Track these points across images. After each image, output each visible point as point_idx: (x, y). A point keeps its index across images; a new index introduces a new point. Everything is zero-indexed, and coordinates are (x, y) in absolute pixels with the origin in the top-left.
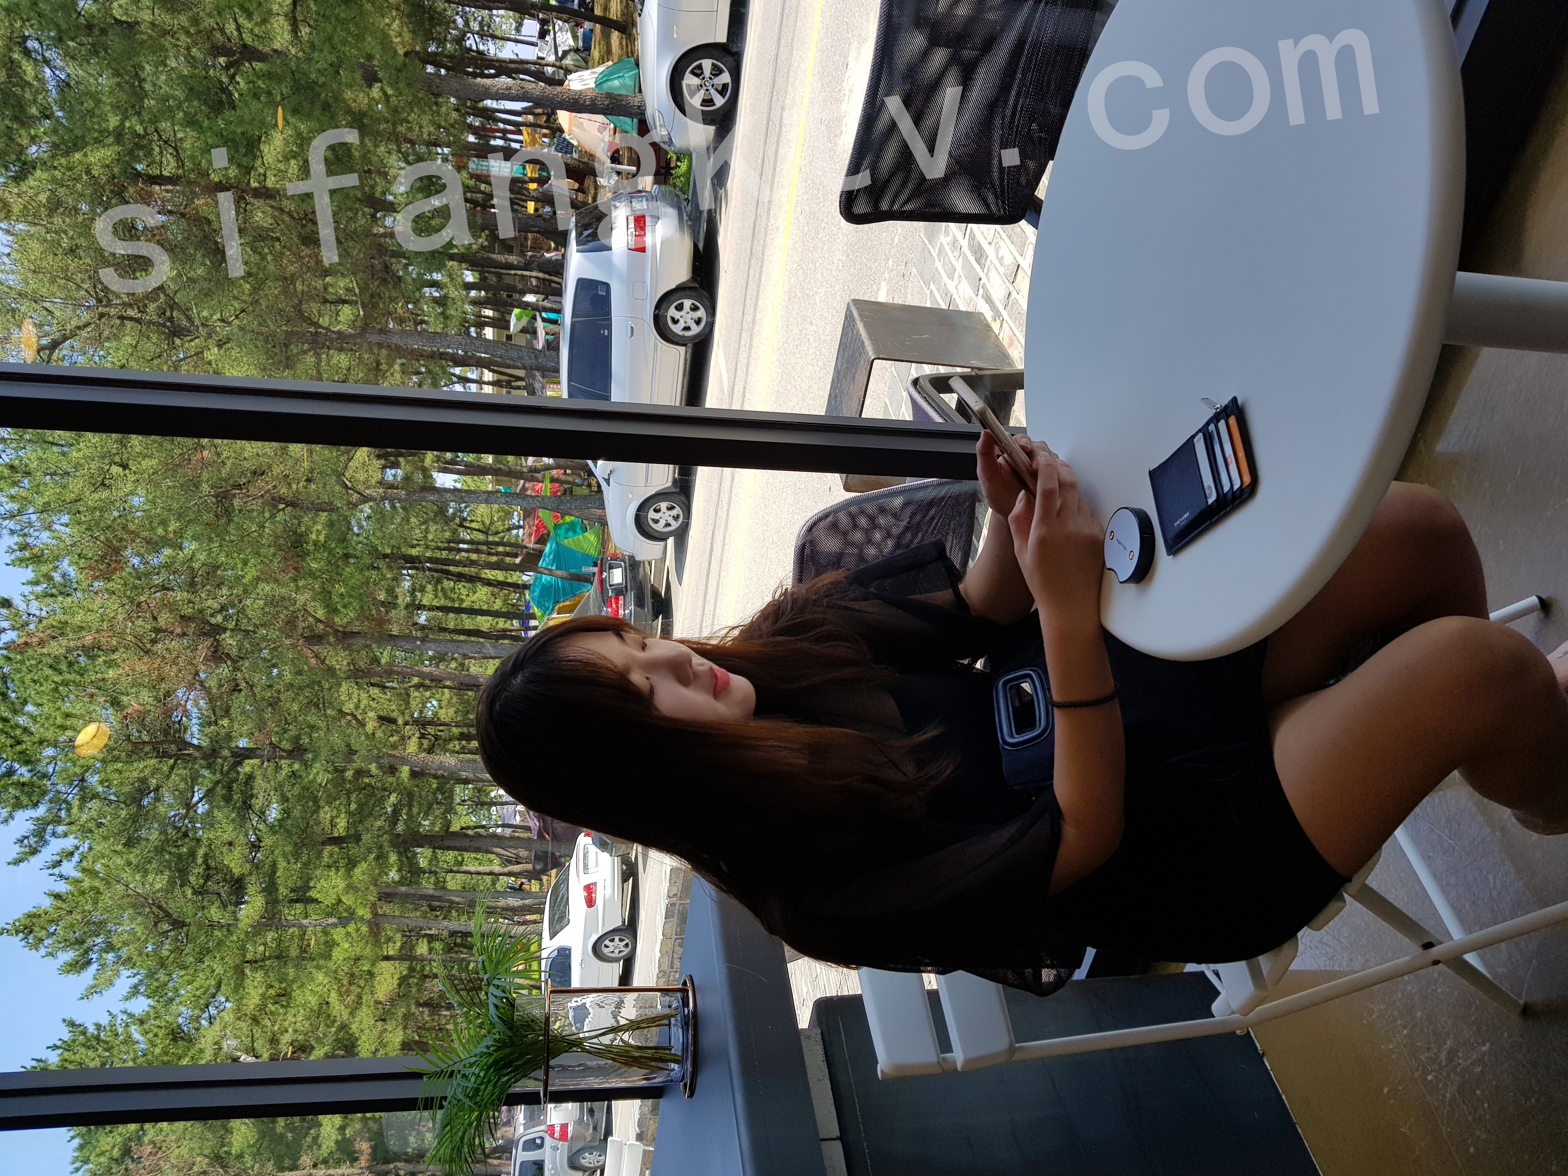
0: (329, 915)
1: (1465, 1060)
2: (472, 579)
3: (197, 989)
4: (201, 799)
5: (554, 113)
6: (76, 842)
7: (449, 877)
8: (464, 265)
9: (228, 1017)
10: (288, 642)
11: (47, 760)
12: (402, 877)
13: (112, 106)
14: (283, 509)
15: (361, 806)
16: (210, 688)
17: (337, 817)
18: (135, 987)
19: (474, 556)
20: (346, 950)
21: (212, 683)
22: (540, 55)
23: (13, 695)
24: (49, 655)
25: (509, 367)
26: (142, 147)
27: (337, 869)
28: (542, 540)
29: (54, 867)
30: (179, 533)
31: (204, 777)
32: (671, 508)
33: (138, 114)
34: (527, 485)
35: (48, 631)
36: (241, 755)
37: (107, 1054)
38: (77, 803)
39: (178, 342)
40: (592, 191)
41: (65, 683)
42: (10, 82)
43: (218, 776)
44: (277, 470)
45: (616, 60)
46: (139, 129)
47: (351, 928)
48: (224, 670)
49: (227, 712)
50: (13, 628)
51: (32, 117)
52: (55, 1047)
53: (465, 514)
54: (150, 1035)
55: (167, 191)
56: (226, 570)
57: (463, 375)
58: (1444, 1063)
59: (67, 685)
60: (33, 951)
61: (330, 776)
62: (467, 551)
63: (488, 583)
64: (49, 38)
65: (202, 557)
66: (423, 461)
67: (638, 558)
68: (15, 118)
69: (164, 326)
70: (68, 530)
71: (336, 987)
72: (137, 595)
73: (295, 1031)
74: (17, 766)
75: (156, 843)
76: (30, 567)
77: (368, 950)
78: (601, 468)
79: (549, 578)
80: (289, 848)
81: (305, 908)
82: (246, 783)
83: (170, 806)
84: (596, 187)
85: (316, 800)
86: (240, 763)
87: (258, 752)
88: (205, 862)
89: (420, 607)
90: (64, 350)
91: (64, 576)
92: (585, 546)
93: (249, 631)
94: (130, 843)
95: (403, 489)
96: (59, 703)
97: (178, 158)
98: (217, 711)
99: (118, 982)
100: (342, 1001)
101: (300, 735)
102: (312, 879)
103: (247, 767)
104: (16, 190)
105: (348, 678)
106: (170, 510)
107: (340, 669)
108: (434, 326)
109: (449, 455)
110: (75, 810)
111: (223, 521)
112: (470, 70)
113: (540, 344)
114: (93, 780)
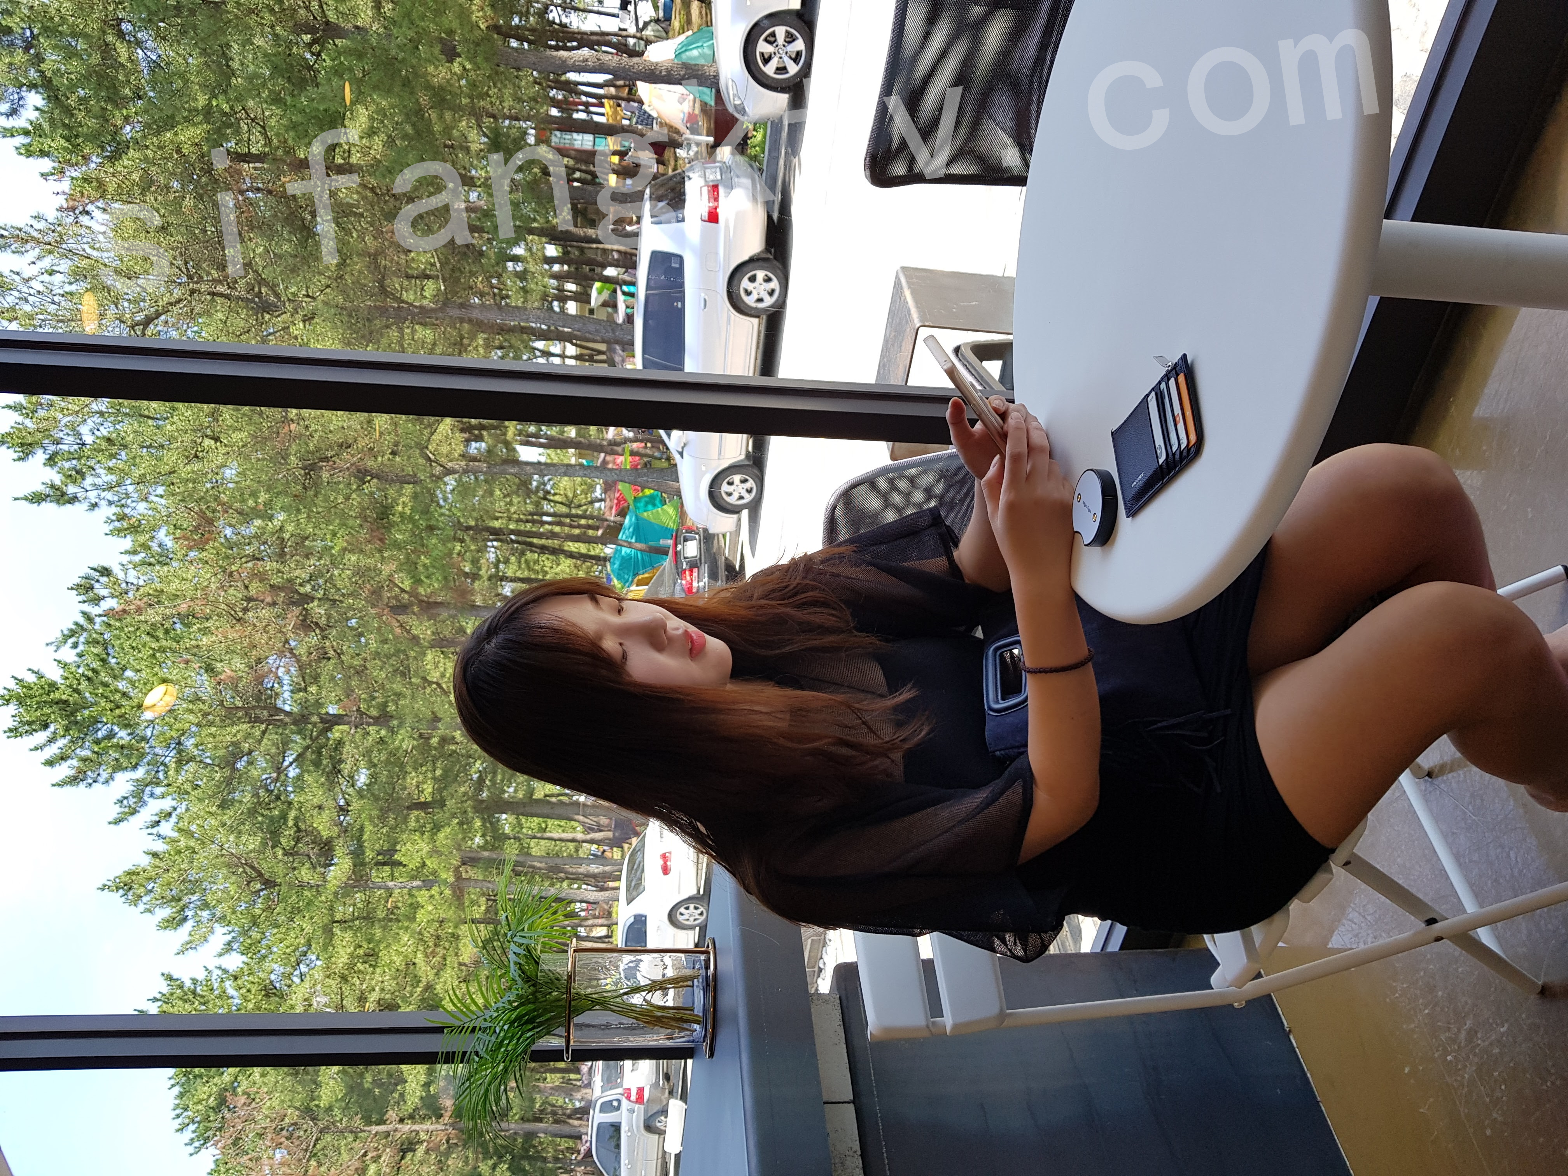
0: (414, 878)
1: (1484, 1041)
2: (555, 552)
3: (287, 947)
4: (291, 764)
5: (634, 85)
6: (174, 803)
7: (533, 843)
8: (544, 239)
9: (318, 975)
10: (373, 611)
11: (146, 724)
12: (486, 842)
13: (200, 86)
14: (369, 481)
15: (445, 771)
16: (300, 655)
17: (423, 783)
18: (229, 943)
19: (557, 529)
20: (430, 913)
21: (302, 651)
22: (622, 26)
23: (113, 661)
24: (146, 622)
25: (588, 340)
26: (230, 126)
27: (423, 833)
28: (622, 513)
29: (153, 827)
30: (268, 504)
31: (296, 742)
32: (744, 481)
33: (225, 92)
34: (608, 458)
35: (145, 599)
36: (330, 722)
37: (204, 1007)
38: (174, 765)
39: (267, 316)
40: (672, 163)
41: (162, 650)
42: (104, 64)
43: (308, 742)
44: (361, 443)
45: (695, 30)
46: (226, 107)
47: (435, 891)
48: (313, 639)
49: (316, 678)
50: (113, 596)
51: (125, 97)
52: (155, 1000)
53: (548, 487)
54: (244, 990)
55: (255, 169)
56: (314, 540)
57: (546, 349)
58: (1463, 1044)
59: (164, 651)
60: (133, 907)
61: (415, 743)
62: (549, 523)
63: (571, 555)
64: (140, 19)
65: (290, 528)
66: (505, 434)
67: (711, 531)
68: (109, 100)
69: (253, 301)
70: (163, 501)
71: (421, 948)
72: (230, 565)
73: (382, 990)
74: (116, 729)
75: (249, 805)
76: (128, 536)
77: (451, 912)
78: (675, 439)
79: (628, 550)
80: (375, 813)
81: (392, 871)
82: (336, 749)
83: (264, 770)
84: (676, 159)
85: (402, 766)
86: (329, 729)
87: (346, 718)
88: (296, 825)
89: (503, 578)
90: (158, 326)
91: (160, 545)
92: (664, 519)
93: (336, 600)
94: (224, 805)
95: (485, 461)
96: (157, 669)
97: (264, 134)
98: (307, 678)
99: (211, 938)
100: (428, 963)
101: (387, 702)
102: (399, 843)
103: (336, 733)
104: (111, 170)
105: (432, 647)
106: (259, 482)
107: (424, 639)
108: (516, 301)
109: (532, 429)
110: (171, 773)
111: (311, 493)
112: (553, 43)
113: (620, 318)
114: (189, 743)
